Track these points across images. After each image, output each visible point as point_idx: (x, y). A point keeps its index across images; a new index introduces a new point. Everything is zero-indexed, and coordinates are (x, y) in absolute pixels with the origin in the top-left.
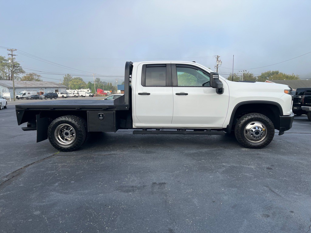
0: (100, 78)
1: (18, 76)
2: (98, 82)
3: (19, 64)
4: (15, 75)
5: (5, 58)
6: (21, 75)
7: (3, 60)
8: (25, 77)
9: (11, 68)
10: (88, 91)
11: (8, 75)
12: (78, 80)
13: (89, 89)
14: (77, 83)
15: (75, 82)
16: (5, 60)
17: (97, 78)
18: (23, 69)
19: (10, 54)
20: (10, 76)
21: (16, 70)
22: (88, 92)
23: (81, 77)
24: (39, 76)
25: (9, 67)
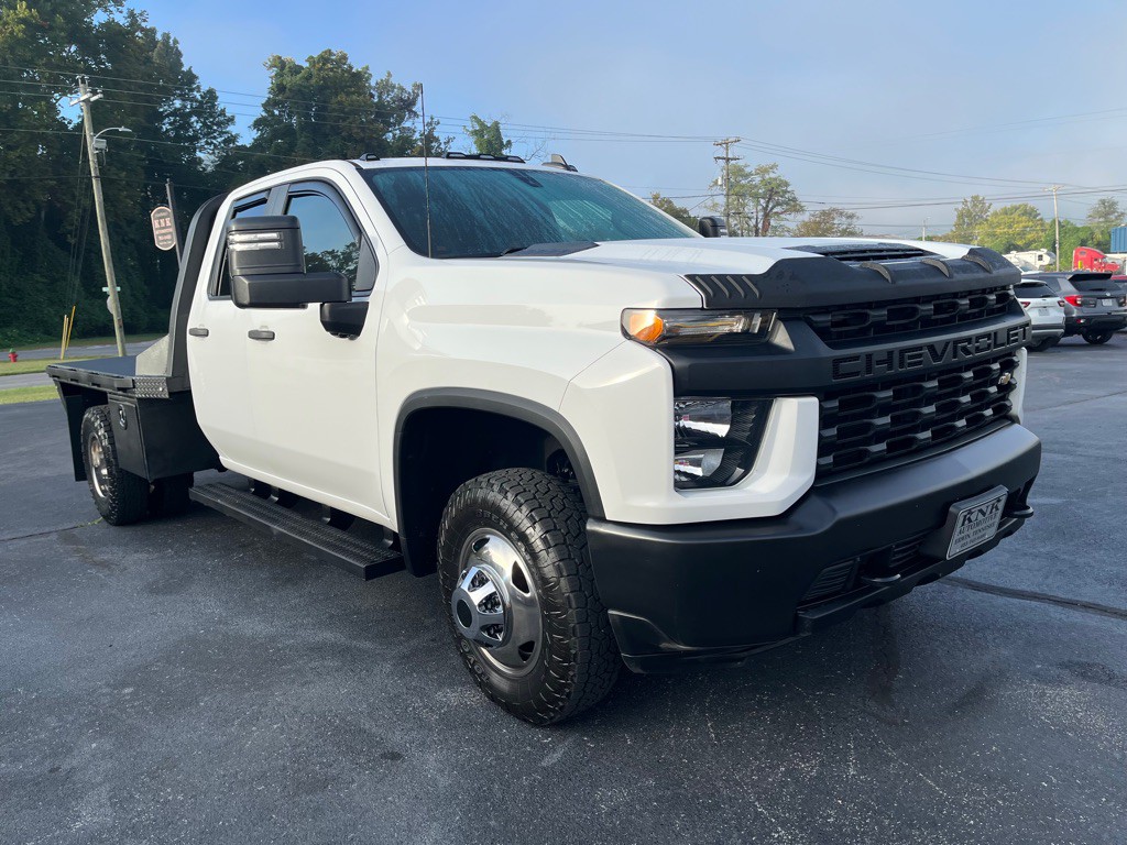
0: (1116, 197)
1: (782, 223)
2: (1106, 215)
3: (787, 184)
4: (773, 223)
5: (747, 170)
6: (793, 221)
7: (742, 176)
8: (805, 225)
9: (762, 201)
10: (1040, 258)
11: (752, 223)
12: (1015, 215)
13: (1044, 251)
14: (1010, 227)
15: (999, 225)
16: (747, 176)
17: (1103, 202)
18: (800, 199)
19: (719, 158)
20: (760, 226)
21: (778, 204)
22: (1041, 263)
23: (1031, 204)
24: (851, 217)
25: (756, 197)
